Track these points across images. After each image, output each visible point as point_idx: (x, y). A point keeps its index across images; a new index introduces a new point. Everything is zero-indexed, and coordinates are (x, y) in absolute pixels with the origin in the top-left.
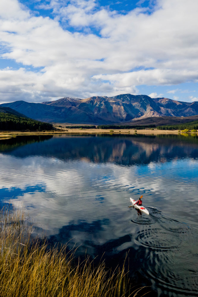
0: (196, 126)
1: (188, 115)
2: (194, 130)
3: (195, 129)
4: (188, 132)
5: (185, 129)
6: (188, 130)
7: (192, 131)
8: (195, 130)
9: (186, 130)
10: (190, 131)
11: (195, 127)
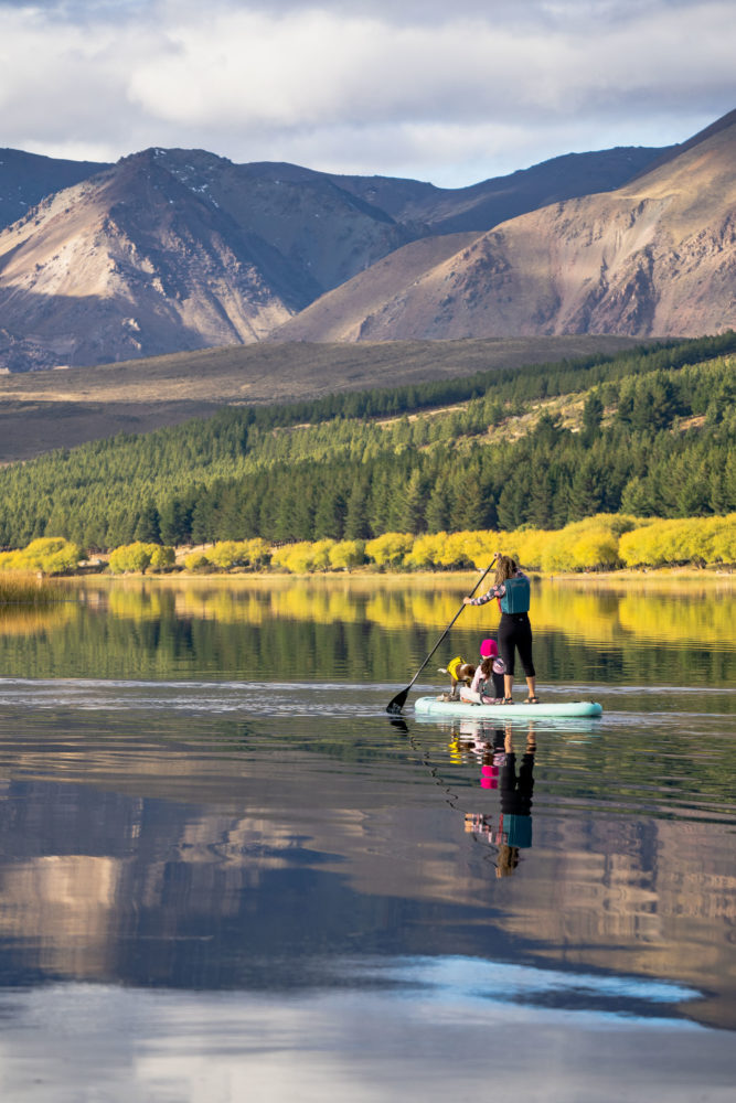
0: (163, 502)
1: (68, 344)
2: (138, 548)
3: (154, 536)
4: (68, 572)
5: (38, 544)
6: (70, 550)
7: (116, 557)
8: (154, 551)
9: (51, 549)
10: (94, 560)
11: (154, 516)
